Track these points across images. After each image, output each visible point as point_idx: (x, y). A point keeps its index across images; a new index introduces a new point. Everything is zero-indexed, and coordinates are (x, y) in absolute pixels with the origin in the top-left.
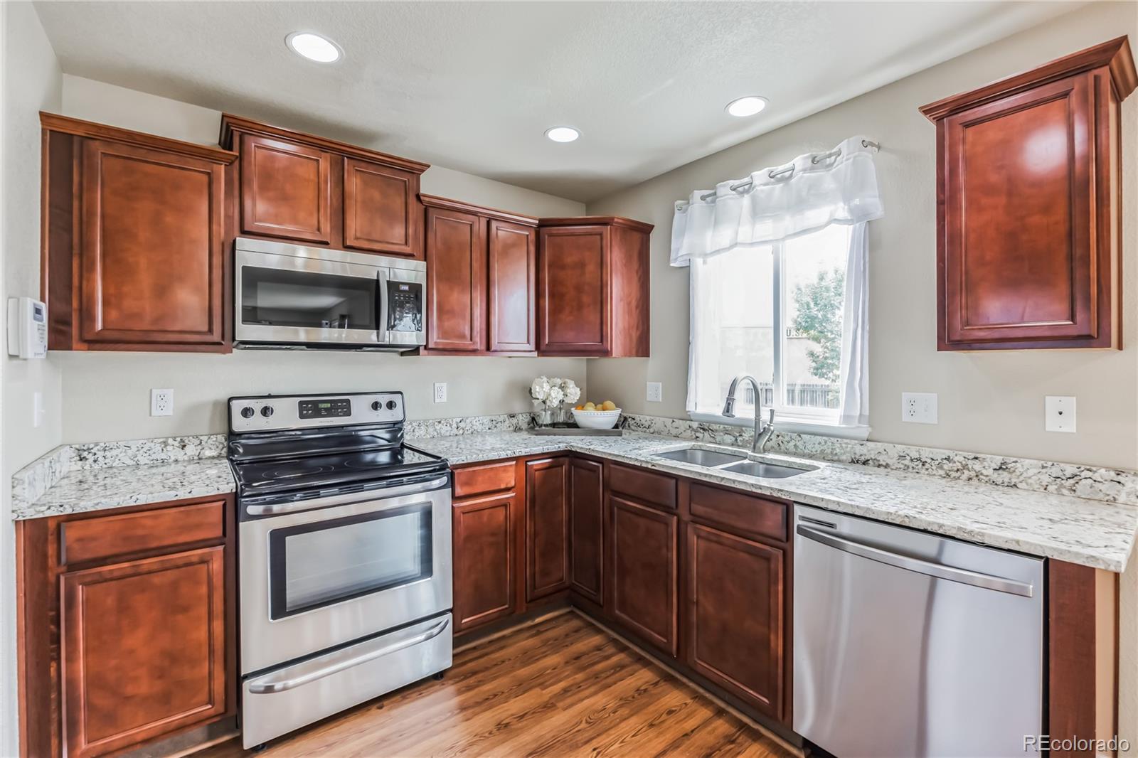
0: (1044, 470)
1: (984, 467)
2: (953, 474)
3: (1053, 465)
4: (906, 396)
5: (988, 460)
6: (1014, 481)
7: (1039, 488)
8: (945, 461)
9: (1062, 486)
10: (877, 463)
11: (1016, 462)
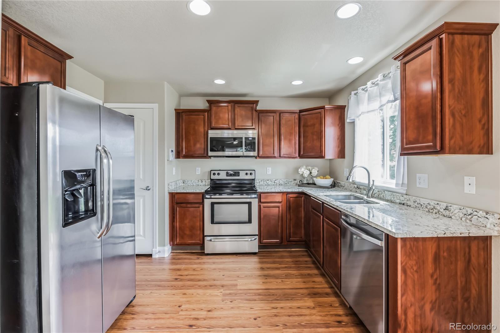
0: (460, 211)
1: (440, 208)
2: (431, 211)
3: (463, 208)
4: (418, 175)
5: (442, 205)
6: (450, 215)
7: (459, 219)
8: (428, 205)
9: (467, 218)
10: (407, 205)
11: (451, 206)
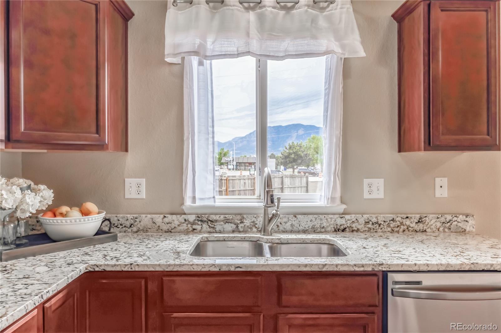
0: (438, 220)
1: (411, 222)
2: (396, 229)
3: (442, 216)
4: (366, 181)
5: (413, 218)
6: (425, 228)
7: (436, 230)
8: (391, 222)
9: (445, 227)
10: (351, 230)
11: (426, 217)
